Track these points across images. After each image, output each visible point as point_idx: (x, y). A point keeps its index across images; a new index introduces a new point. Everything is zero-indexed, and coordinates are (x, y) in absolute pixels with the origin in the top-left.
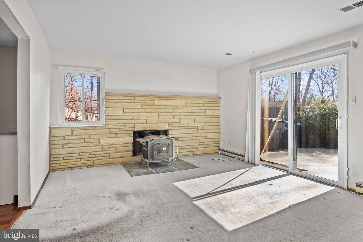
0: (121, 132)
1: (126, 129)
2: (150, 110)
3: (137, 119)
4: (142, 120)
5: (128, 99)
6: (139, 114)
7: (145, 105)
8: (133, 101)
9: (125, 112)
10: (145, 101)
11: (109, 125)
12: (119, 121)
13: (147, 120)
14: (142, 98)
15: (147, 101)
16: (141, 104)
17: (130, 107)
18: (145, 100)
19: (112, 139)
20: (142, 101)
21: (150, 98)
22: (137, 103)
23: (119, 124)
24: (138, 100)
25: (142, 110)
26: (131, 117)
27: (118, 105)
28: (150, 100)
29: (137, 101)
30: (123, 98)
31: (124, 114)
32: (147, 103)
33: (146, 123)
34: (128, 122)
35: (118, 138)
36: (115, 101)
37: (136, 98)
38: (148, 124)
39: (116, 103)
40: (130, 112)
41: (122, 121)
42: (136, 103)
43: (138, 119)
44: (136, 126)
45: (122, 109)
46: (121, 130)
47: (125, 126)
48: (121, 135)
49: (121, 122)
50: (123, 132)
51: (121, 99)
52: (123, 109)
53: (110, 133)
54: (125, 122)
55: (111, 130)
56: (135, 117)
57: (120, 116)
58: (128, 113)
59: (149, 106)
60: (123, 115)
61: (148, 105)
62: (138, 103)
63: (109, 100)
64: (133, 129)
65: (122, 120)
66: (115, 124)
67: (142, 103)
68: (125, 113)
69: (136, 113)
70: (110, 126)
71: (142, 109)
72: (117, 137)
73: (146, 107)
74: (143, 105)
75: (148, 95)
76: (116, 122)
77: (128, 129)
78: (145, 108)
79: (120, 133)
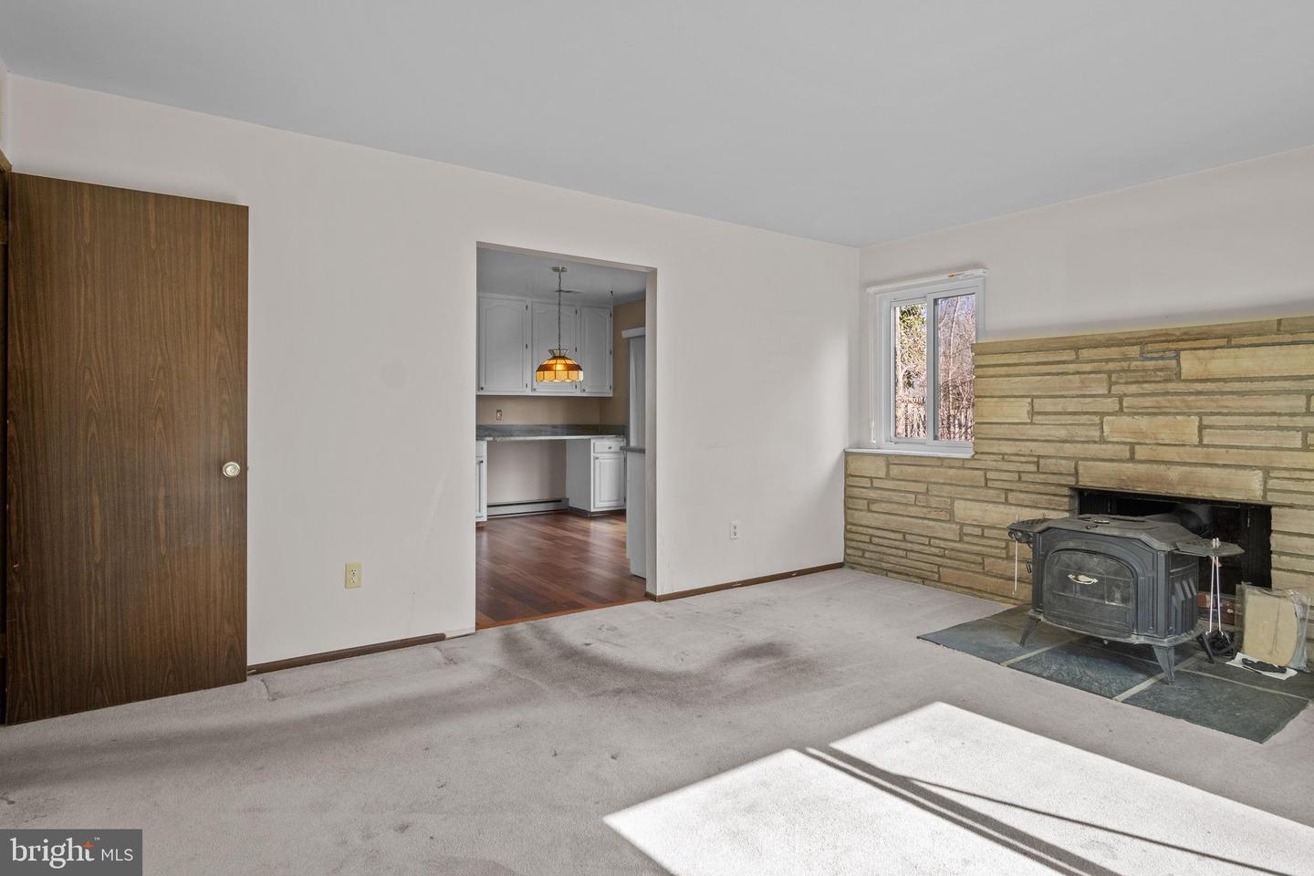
0: (1022, 486)
1: (1043, 476)
2: (1147, 404)
3: (1088, 442)
4: (1110, 446)
5: (1057, 359)
6: (1096, 419)
7: (1127, 383)
8: (1072, 367)
9: (1039, 413)
10: (1125, 364)
11: (985, 457)
12: (1017, 443)
13: (1137, 447)
14: (1113, 352)
15: (1134, 363)
16: (1105, 376)
17: (1059, 393)
18: (1126, 359)
19: (991, 505)
20: (1111, 366)
21: (1150, 347)
22: (1086, 376)
23: (1017, 455)
24: (1093, 361)
25: (1111, 404)
26: (1062, 433)
27: (1017, 385)
28: (1152, 359)
29: (1088, 367)
30: (1031, 358)
31: (1037, 419)
32: (1134, 371)
33: (1132, 459)
34: (1049, 449)
35: (1013, 507)
36: (1003, 370)
37: (1085, 353)
38: (1142, 468)
39: (1007, 379)
40: (1060, 413)
41: (1027, 443)
42: (1084, 373)
43: (1095, 442)
44: (1081, 470)
45: (1030, 400)
46: (1025, 477)
47: (1038, 464)
48: (1022, 496)
49: (1026, 447)
50: (1032, 487)
51: (1023, 361)
52: (1032, 401)
53: (986, 484)
54: (1039, 449)
55: (991, 475)
56: (1081, 433)
57: (1020, 426)
58: (1054, 417)
59: (1146, 385)
60: (1032, 423)
61: (1141, 380)
62: (1092, 375)
63: (984, 369)
64: (1071, 481)
65: (1028, 440)
66: (1003, 454)
67: (1109, 373)
68: (1039, 417)
69: (1086, 417)
70: (989, 462)
71: (1110, 400)
72: (1011, 504)
73: (1133, 388)
74: (1116, 383)
75: (1143, 335)
76: (1007, 448)
77: (1051, 477)
78: (1125, 395)
79: (1021, 491)
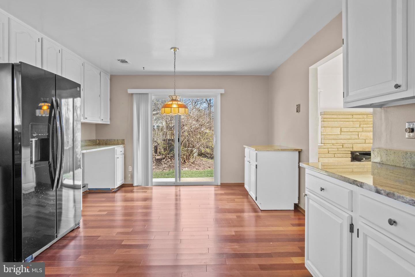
0: (338, 152)
1: (344, 149)
2: (369, 130)
3: (355, 139)
4: (360, 140)
5: (346, 117)
6: (357, 133)
7: (363, 124)
8: (351, 120)
9: (343, 132)
10: (364, 119)
11: (327, 145)
12: (337, 140)
13: (366, 140)
14: (361, 116)
15: (365, 119)
16: (359, 122)
17: (348, 126)
18: (364, 118)
19: (330, 158)
20: (360, 120)
21: (368, 116)
22: (355, 122)
23: (337, 143)
24: (356, 118)
25: (361, 129)
26: (349, 137)
27: (336, 124)
28: (369, 119)
29: (355, 120)
30: (341, 117)
31: (342, 133)
32: (365, 121)
33: (365, 143)
34: (345, 141)
35: (336, 158)
36: (332, 120)
37: (355, 116)
38: (367, 145)
39: (333, 122)
40: (348, 132)
41: (339, 140)
42: (354, 121)
43: (356, 139)
44: (354, 147)
45: (340, 128)
46: (339, 149)
47: (343, 146)
48: (339, 155)
49: (339, 141)
50: (341, 152)
51: (338, 117)
52: (341, 129)
53: (328, 153)
54: (343, 141)
55: (329, 150)
56: (353, 137)
57: (338, 135)
58: (346, 133)
59: (368, 125)
60: (341, 134)
61: (367, 123)
62: (356, 122)
63: (327, 119)
64: (351, 150)
65: (339, 139)
66: (333, 144)
67: (360, 122)
68: (343, 133)
69: (354, 133)
70: (328, 146)
71: (360, 128)
72: (335, 157)
73: (365, 126)
74: (361, 124)
75: (367, 113)
76: (333, 141)
77: (346, 149)
78: (363, 127)
79: (338, 154)
